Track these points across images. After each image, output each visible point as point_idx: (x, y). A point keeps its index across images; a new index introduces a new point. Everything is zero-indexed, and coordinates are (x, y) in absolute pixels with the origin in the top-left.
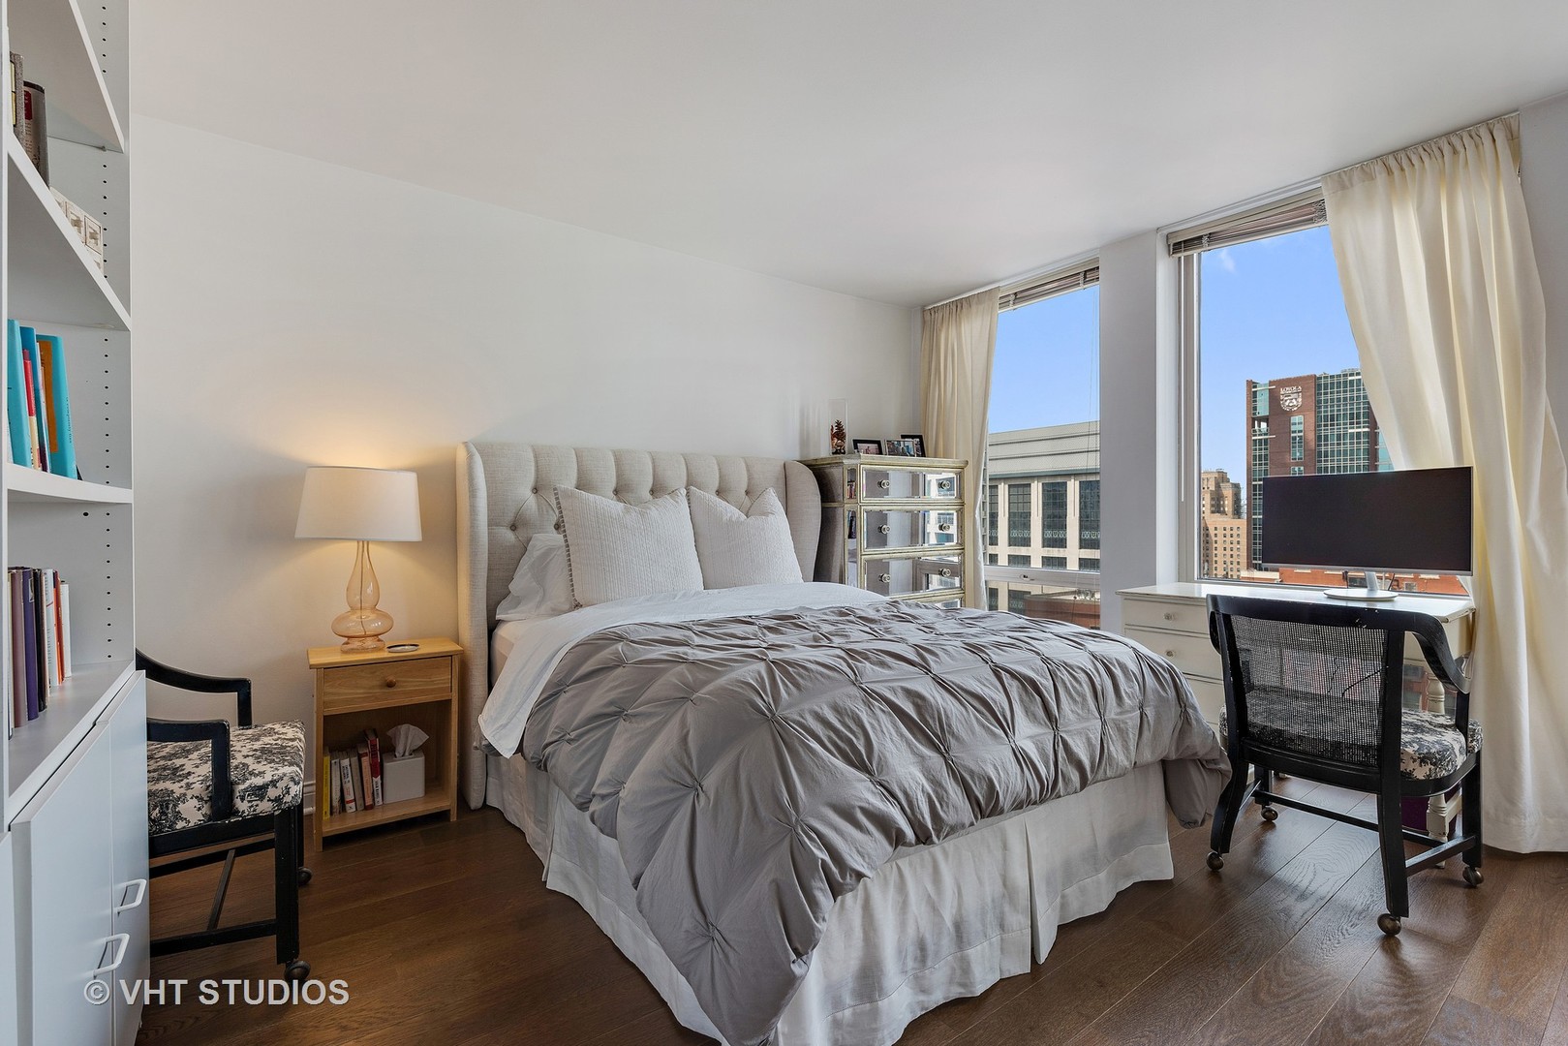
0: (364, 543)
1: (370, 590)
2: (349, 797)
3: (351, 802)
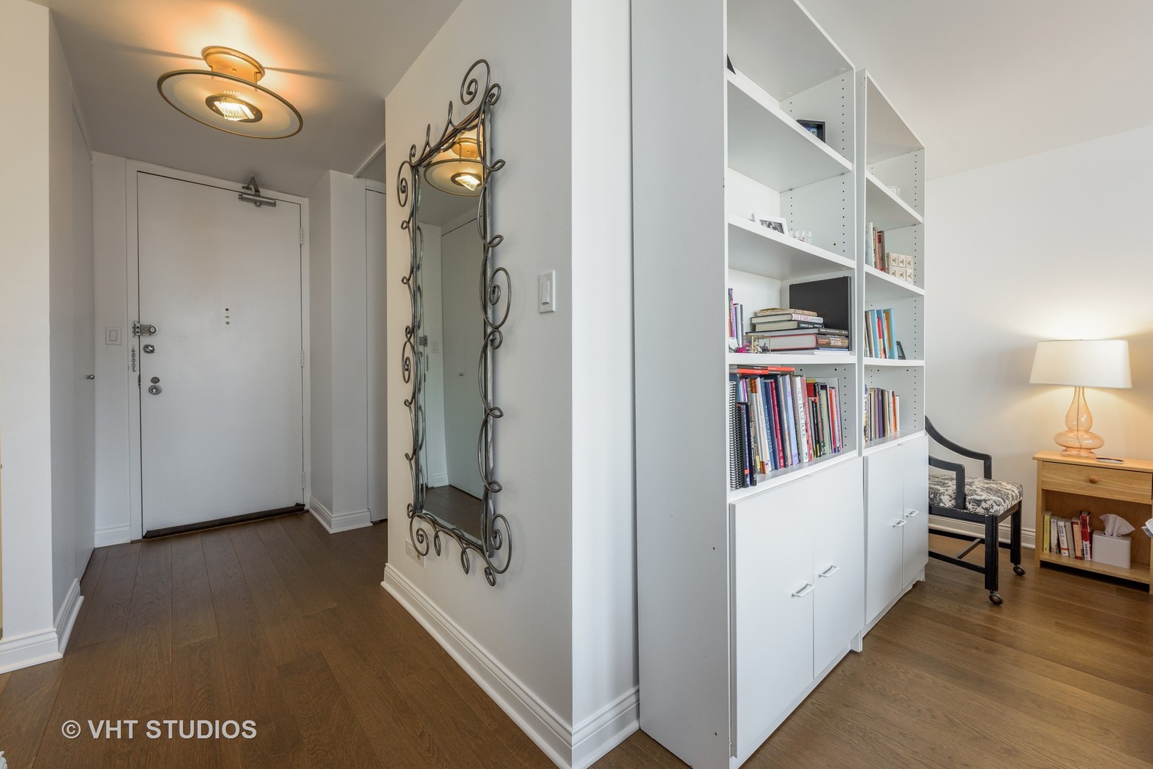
0: (1080, 389)
1: (1083, 419)
2: (1064, 545)
3: (1065, 549)
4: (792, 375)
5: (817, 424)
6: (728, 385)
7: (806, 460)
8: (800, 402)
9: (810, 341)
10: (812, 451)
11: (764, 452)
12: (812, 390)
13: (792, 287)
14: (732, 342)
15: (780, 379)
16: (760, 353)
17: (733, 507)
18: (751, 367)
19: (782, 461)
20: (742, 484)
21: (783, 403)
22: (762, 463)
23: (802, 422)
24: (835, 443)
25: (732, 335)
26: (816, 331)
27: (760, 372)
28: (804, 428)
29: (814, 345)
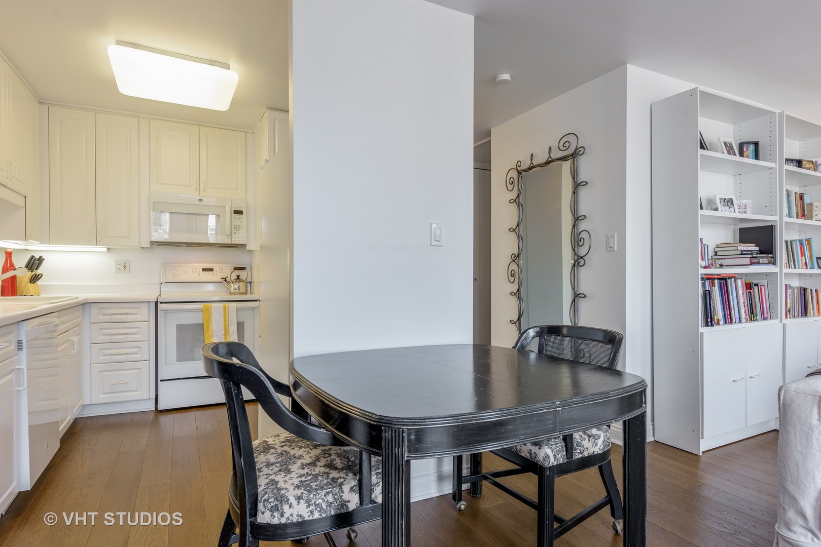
4: (735, 278)
5: (752, 304)
6: (700, 283)
7: (744, 321)
8: (740, 292)
9: (747, 261)
10: (748, 317)
11: (719, 313)
12: (749, 286)
13: (740, 229)
14: (703, 264)
15: (729, 281)
16: (719, 268)
17: (702, 334)
18: (712, 275)
19: (729, 320)
20: (707, 325)
21: (730, 292)
22: (718, 320)
23: (742, 302)
24: (763, 315)
25: (702, 260)
26: (750, 256)
27: (717, 277)
28: (743, 305)
29: (749, 263)
